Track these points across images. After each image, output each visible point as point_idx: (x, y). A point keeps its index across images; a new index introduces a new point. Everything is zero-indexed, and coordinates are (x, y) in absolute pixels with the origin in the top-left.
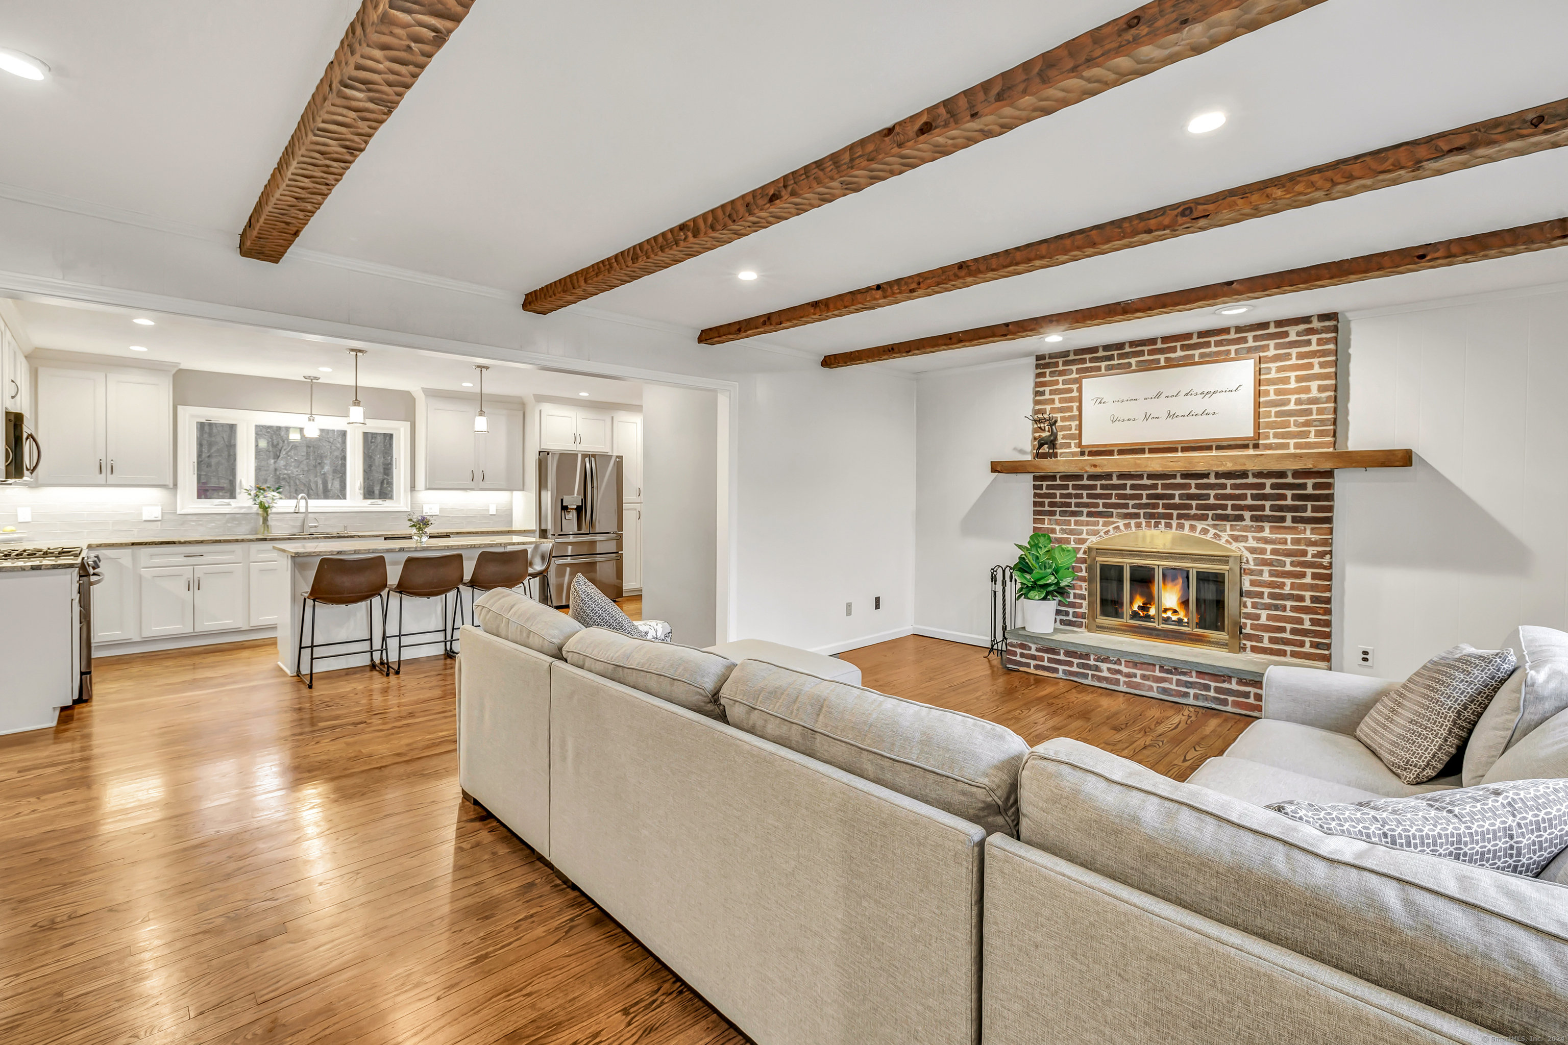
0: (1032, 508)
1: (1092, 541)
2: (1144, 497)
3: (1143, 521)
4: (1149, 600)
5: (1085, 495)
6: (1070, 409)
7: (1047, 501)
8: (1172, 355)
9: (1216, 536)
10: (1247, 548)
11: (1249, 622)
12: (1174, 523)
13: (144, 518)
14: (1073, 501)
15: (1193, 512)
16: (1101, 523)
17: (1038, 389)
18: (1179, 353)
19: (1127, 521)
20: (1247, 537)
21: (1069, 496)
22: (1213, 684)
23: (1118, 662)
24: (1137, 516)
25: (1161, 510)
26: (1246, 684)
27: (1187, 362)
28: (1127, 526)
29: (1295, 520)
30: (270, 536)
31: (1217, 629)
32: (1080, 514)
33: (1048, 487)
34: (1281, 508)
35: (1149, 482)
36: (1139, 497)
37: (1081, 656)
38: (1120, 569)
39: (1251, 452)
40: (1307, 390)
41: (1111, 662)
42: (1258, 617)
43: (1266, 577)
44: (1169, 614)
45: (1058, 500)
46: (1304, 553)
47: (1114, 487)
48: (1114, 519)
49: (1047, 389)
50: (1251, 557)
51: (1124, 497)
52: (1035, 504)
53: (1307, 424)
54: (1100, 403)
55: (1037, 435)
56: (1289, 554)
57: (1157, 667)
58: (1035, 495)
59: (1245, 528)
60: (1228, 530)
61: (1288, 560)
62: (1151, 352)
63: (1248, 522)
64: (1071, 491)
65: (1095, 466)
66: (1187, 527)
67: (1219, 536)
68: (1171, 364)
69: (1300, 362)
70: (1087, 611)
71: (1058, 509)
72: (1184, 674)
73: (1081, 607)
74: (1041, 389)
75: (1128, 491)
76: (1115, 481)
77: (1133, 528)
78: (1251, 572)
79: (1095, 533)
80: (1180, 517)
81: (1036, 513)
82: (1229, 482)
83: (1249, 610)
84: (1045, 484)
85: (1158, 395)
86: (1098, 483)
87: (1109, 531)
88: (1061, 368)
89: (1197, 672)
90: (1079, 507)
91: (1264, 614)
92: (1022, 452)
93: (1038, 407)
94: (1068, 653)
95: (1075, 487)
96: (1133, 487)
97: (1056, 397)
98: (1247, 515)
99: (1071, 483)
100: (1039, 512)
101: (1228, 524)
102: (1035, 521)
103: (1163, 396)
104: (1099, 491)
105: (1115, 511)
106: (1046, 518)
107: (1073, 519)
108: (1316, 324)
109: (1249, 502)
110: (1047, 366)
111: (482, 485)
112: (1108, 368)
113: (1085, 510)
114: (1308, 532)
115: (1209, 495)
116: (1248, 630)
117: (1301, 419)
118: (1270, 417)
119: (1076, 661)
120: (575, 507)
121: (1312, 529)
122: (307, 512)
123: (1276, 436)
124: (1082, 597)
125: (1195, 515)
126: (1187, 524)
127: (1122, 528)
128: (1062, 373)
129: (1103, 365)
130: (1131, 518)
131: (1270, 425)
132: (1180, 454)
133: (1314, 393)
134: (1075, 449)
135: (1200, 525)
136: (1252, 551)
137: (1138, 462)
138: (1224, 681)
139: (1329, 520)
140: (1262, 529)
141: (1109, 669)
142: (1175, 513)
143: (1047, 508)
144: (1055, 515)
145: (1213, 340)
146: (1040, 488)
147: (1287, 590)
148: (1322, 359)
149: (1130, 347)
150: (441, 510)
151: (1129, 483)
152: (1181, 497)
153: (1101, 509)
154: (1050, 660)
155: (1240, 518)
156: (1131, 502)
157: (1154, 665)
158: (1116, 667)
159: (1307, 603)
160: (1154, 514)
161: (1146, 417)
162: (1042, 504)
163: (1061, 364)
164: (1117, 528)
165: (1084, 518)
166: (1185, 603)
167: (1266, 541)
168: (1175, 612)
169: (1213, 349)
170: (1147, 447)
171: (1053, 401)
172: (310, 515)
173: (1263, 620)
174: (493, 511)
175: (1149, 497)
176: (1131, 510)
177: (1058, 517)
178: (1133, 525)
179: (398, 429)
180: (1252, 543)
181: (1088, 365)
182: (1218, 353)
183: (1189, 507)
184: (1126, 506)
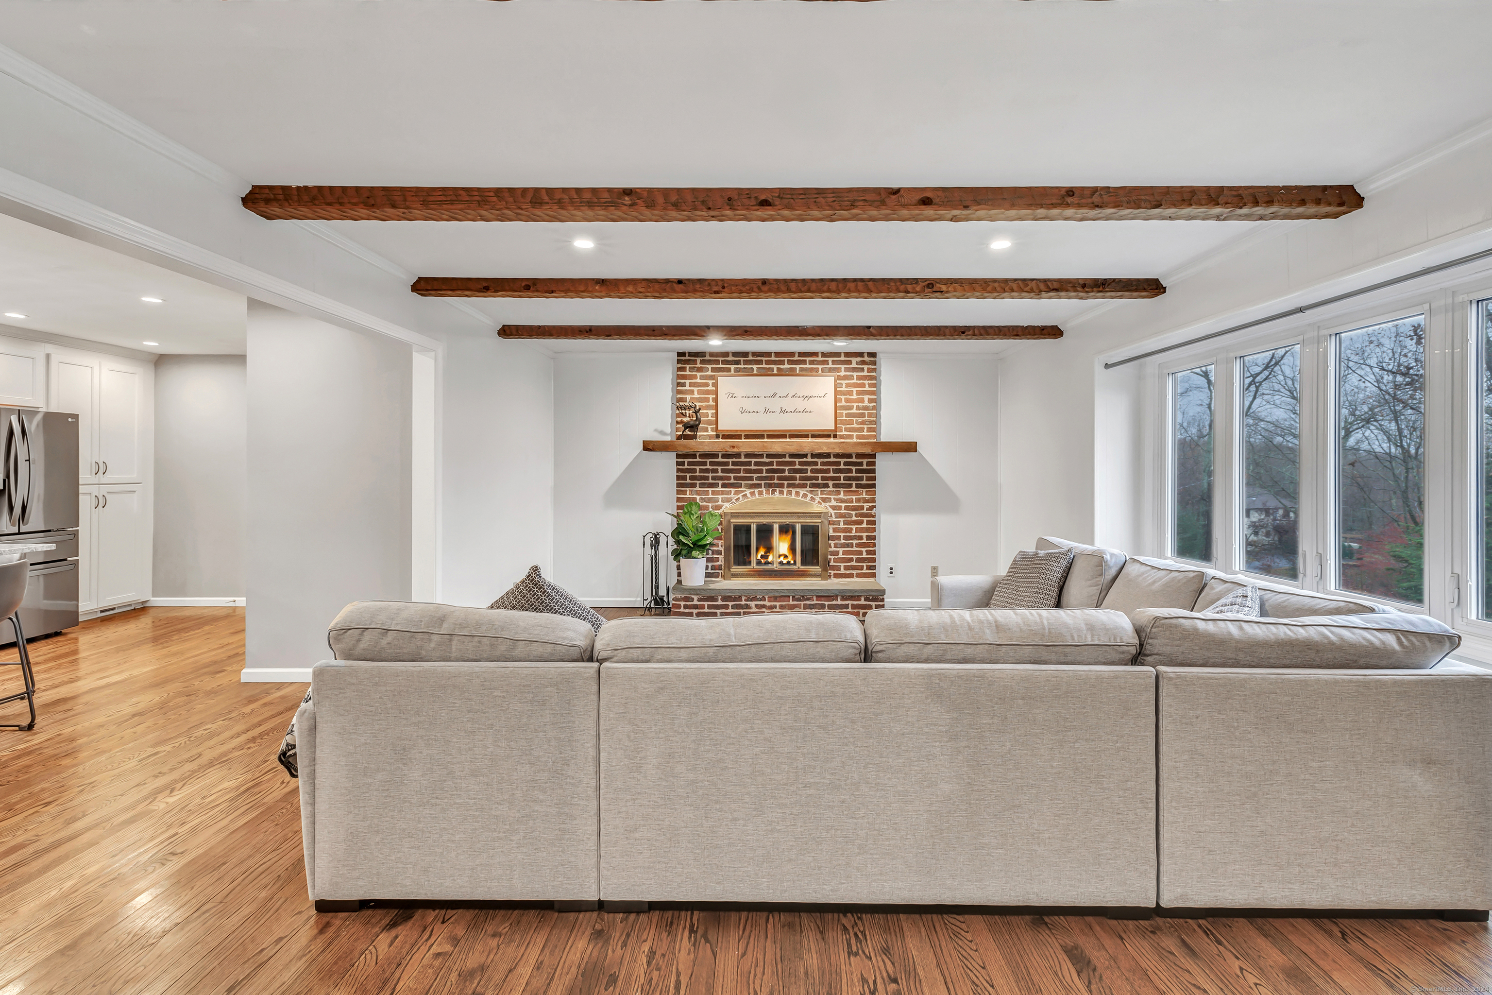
0: (676, 482)
1: (726, 507)
2: (764, 471)
3: (763, 489)
4: (769, 549)
5: (720, 470)
6: (707, 400)
7: (688, 475)
8: (782, 367)
9: (812, 499)
10: (831, 506)
11: (832, 557)
12: (785, 490)
14: (710, 475)
15: (798, 482)
16: (733, 492)
17: (679, 381)
18: (786, 366)
19: (752, 490)
20: (830, 498)
21: (707, 471)
22: (827, 603)
23: (763, 599)
24: (759, 486)
25: (776, 481)
26: (846, 599)
27: (791, 373)
28: (752, 494)
29: (858, 486)
31: (813, 565)
32: (716, 485)
33: (690, 464)
34: (849, 478)
35: (768, 460)
36: (761, 471)
37: (735, 599)
38: (748, 528)
39: (832, 440)
40: (862, 401)
41: (758, 600)
42: (837, 553)
43: (842, 525)
44: (782, 559)
45: (698, 474)
46: (862, 508)
47: (719, 464)
48: (743, 489)
49: (688, 382)
50: (833, 512)
51: (750, 471)
52: (678, 478)
53: (863, 423)
54: (732, 397)
55: (679, 419)
56: (854, 508)
57: (791, 598)
58: (678, 470)
59: (830, 493)
60: (819, 494)
61: (854, 513)
62: (767, 362)
63: (831, 488)
64: (708, 467)
65: (733, 447)
66: (794, 493)
67: (814, 499)
68: (781, 373)
69: (859, 382)
70: (723, 564)
71: (698, 482)
72: (808, 599)
73: (718, 561)
74: (682, 381)
75: (753, 467)
76: (743, 459)
77: (757, 495)
78: (833, 523)
79: (728, 500)
80: (789, 486)
81: (678, 485)
82: (819, 461)
83: (833, 549)
84: (686, 461)
85: (774, 395)
86: (730, 460)
87: (739, 498)
88: (699, 365)
89: (817, 596)
90: (715, 480)
91: (841, 550)
92: (662, 433)
93: (679, 396)
94: (724, 599)
95: (712, 464)
96: (756, 464)
97: (696, 389)
98: (831, 483)
99: (708, 461)
100: (682, 484)
101: (819, 490)
102: (678, 492)
103: (777, 396)
104: (731, 467)
105: (743, 482)
106: (688, 489)
107: (710, 490)
108: (866, 359)
109: (831, 474)
110: (687, 362)
112: (736, 370)
113: (720, 482)
114: (864, 494)
115: (807, 470)
116: (832, 563)
117: (860, 420)
118: (842, 417)
119: (730, 604)
121: (866, 492)
123: (846, 430)
124: (719, 553)
125: (799, 484)
126: (794, 491)
127: (749, 495)
128: (700, 370)
129: (733, 367)
130: (755, 488)
131: (844, 423)
132: (788, 440)
133: (866, 403)
134: (710, 433)
135: (802, 491)
136: (834, 508)
137: (765, 444)
138: (833, 600)
139: (874, 486)
140: (839, 493)
141: (756, 606)
142: (786, 483)
143: (688, 481)
144: (696, 487)
145: (808, 359)
146: (683, 464)
147: (853, 533)
148: (870, 382)
149: (753, 356)
151: (753, 460)
152: (790, 471)
153: (732, 481)
154: (709, 607)
155: (827, 486)
156: (755, 476)
157: (789, 597)
158: (762, 603)
159: (865, 540)
160: (772, 484)
161: (766, 411)
162: (684, 478)
163: (698, 362)
164: (745, 495)
165: (719, 489)
166: (792, 549)
167: (842, 501)
168: (786, 556)
169: (808, 366)
170: (765, 434)
171: (692, 392)
173: (841, 555)
175: (768, 471)
176: (755, 482)
177: (698, 488)
178: (756, 493)
180: (833, 503)
181: (721, 366)
182: (811, 370)
183: (794, 479)
184: (751, 479)
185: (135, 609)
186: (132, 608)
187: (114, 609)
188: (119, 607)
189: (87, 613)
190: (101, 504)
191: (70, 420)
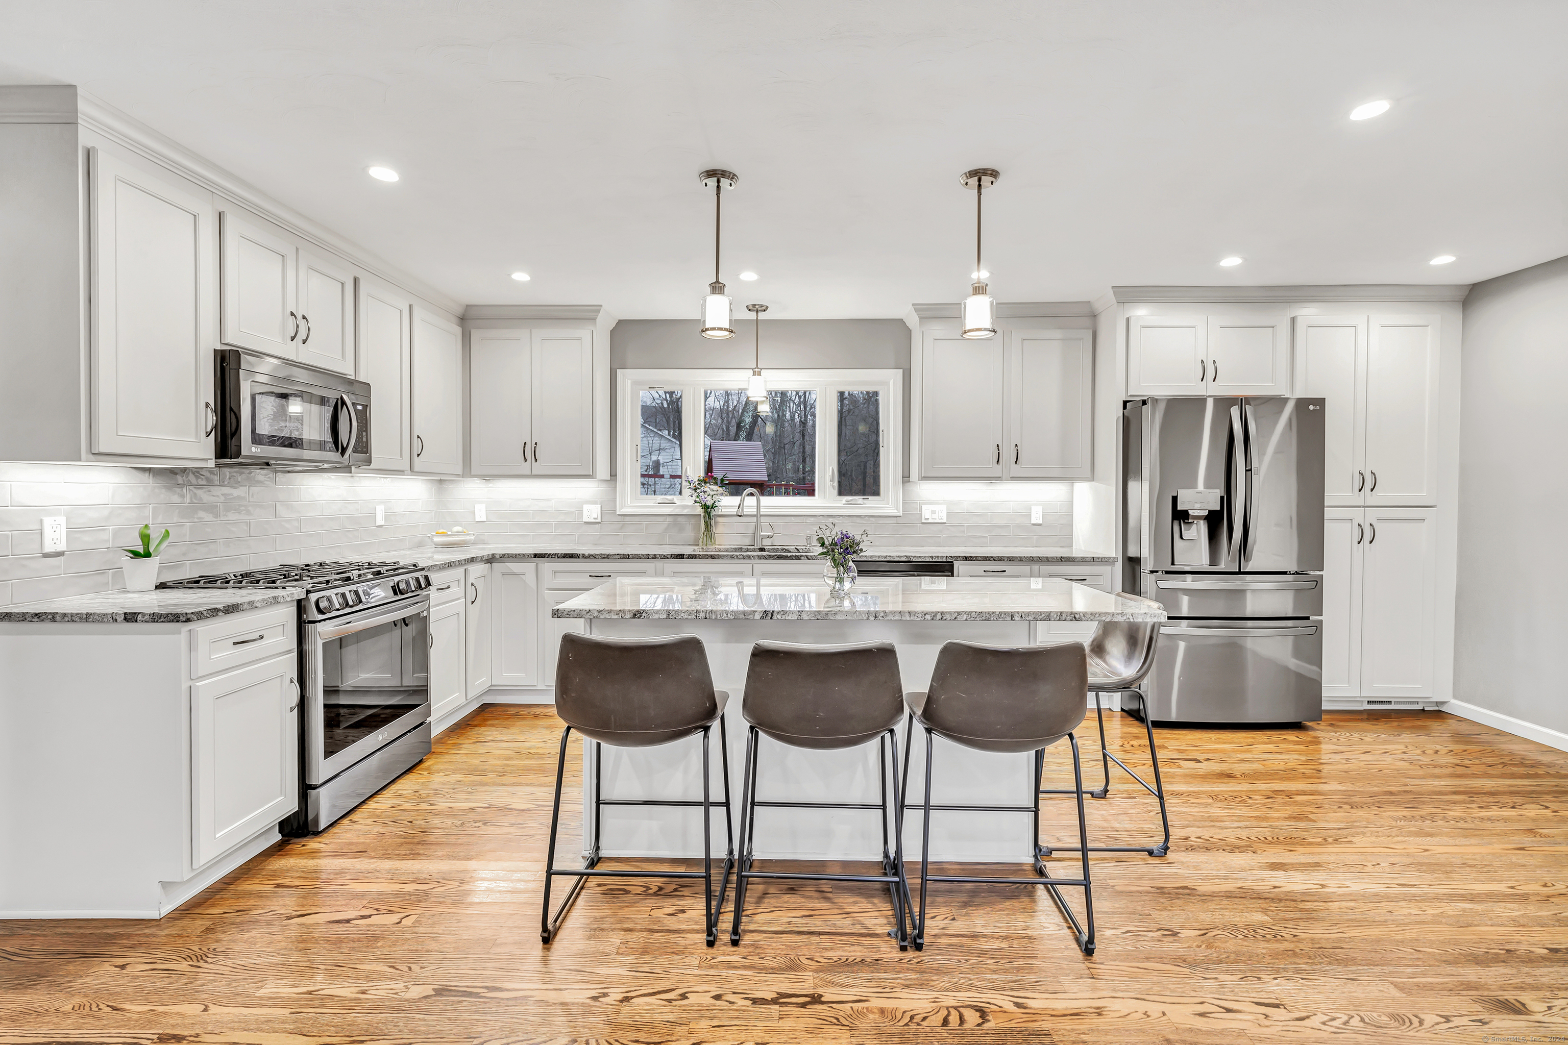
13: (585, 519)
30: (712, 549)
111: (1016, 470)
120: (1206, 513)
122: (758, 516)
150: (949, 515)
172: (763, 519)
174: (1037, 518)
179: (886, 383)
185: (1423, 710)
186: (1419, 707)
187: (1390, 702)
188: (1397, 703)
189: (1332, 700)
190: (1368, 536)
191: (1311, 407)
